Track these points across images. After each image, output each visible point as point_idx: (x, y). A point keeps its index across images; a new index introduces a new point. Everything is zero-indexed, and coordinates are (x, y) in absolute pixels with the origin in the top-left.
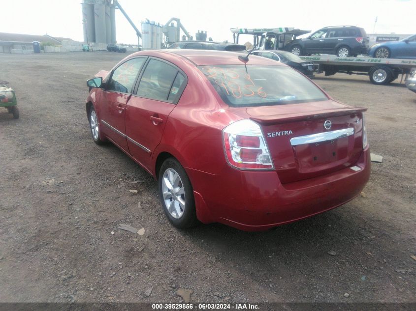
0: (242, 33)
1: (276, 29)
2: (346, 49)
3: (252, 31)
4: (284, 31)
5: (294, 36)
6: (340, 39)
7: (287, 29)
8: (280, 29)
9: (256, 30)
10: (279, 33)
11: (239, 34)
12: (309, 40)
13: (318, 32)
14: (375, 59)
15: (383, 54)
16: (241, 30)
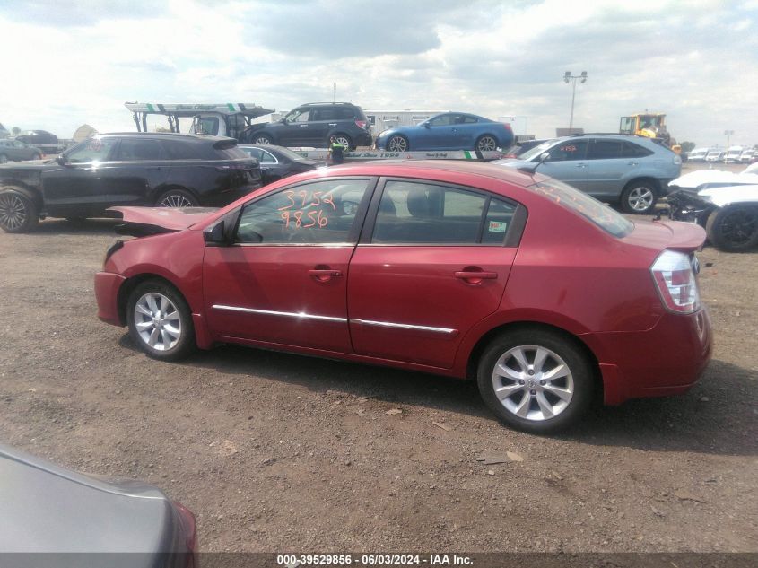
0: (152, 112)
1: (222, 105)
2: (344, 140)
3: (174, 109)
4: (238, 109)
5: (247, 118)
6: (333, 123)
7: (241, 106)
8: (230, 106)
9: (181, 106)
10: (229, 112)
11: (145, 114)
12: (282, 124)
13: (293, 112)
14: (390, 153)
15: (398, 145)
16: (149, 106)
